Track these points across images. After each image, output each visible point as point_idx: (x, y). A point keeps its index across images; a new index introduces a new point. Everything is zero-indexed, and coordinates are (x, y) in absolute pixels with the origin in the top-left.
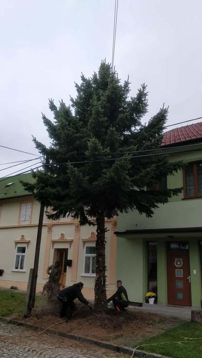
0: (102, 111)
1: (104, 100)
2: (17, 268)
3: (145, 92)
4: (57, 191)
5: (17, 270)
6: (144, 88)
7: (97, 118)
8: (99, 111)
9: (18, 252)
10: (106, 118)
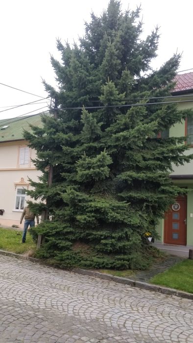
0: (116, 53)
1: (118, 42)
2: (17, 208)
3: (158, 34)
4: (69, 137)
5: (17, 210)
6: (157, 29)
7: (111, 61)
8: (113, 53)
9: (18, 194)
10: (119, 61)
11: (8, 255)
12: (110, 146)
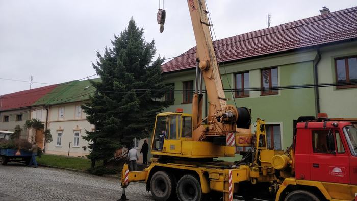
11: (76, 171)
12: (120, 112)
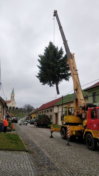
1: (52, 52)
6: (62, 48)
10: (54, 57)
